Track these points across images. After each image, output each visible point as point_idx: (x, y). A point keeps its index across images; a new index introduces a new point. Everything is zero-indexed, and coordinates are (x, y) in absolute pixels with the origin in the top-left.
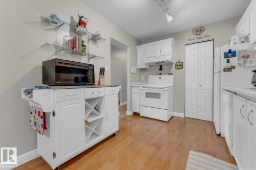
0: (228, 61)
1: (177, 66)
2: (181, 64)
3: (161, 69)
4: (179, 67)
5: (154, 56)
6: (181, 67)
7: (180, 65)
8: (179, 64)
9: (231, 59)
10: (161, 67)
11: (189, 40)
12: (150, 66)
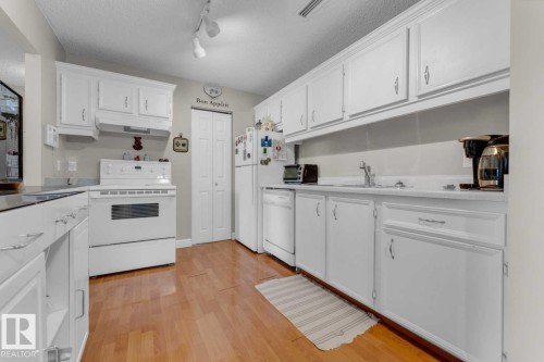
0: (265, 151)
1: (178, 145)
2: (185, 142)
3: (138, 146)
4: (181, 147)
5: (127, 110)
6: (185, 148)
7: (184, 145)
8: (181, 142)
9: (269, 149)
10: (137, 143)
11: (198, 100)
12: (102, 133)
